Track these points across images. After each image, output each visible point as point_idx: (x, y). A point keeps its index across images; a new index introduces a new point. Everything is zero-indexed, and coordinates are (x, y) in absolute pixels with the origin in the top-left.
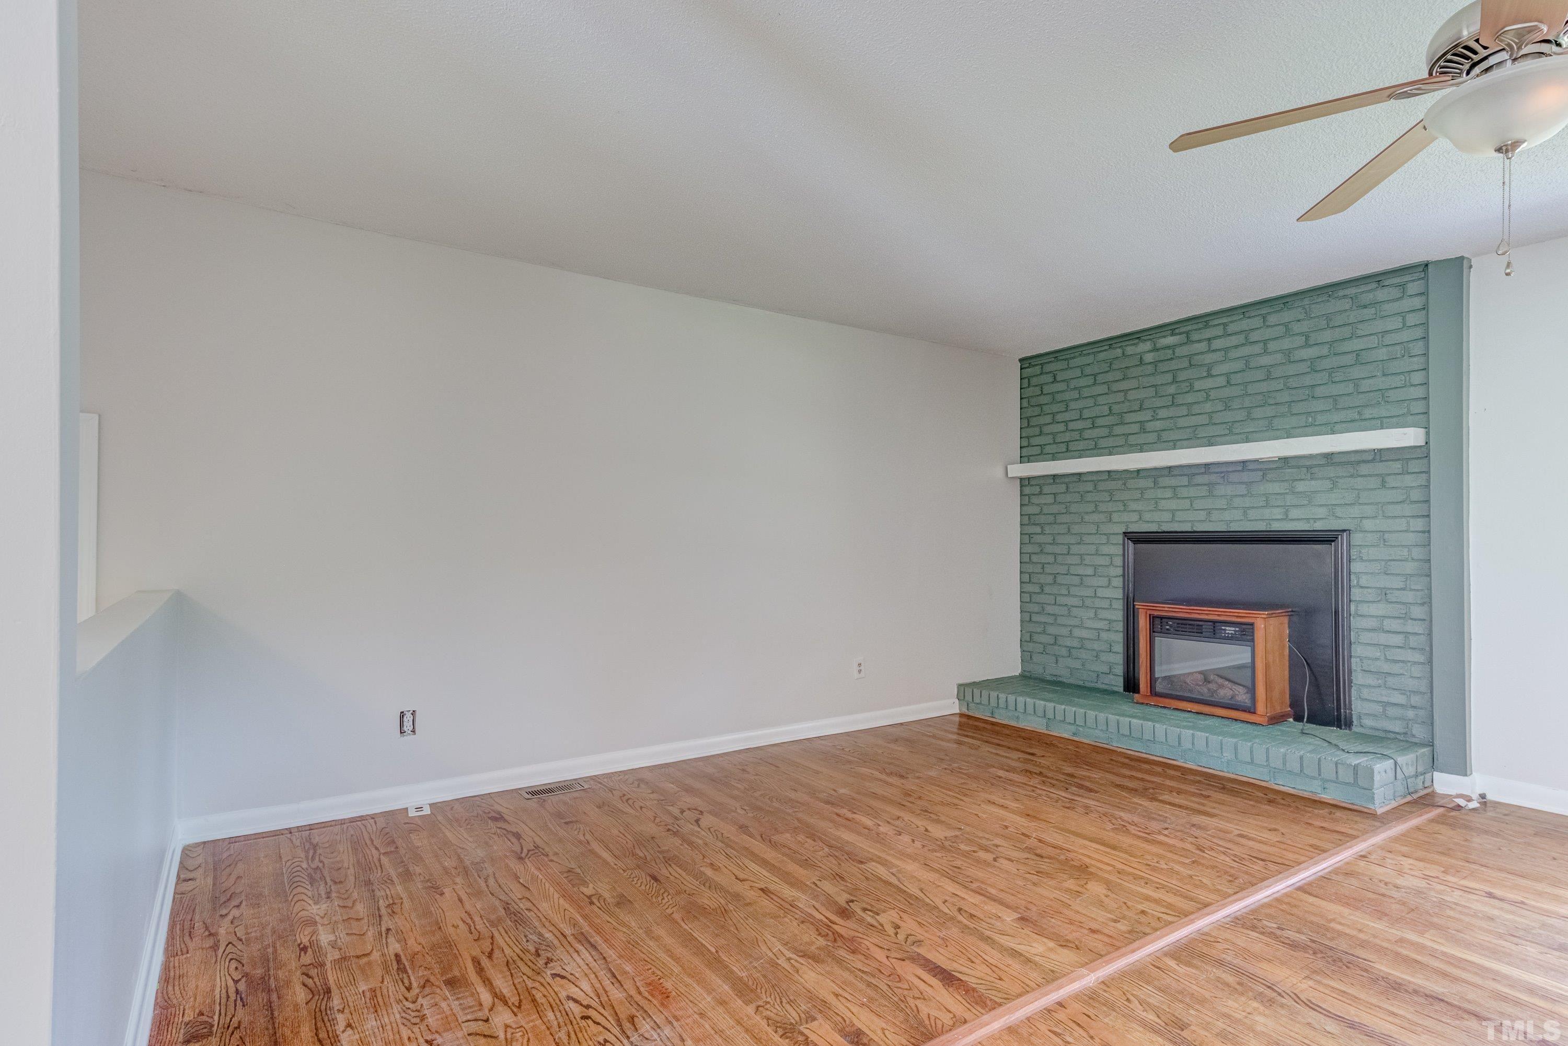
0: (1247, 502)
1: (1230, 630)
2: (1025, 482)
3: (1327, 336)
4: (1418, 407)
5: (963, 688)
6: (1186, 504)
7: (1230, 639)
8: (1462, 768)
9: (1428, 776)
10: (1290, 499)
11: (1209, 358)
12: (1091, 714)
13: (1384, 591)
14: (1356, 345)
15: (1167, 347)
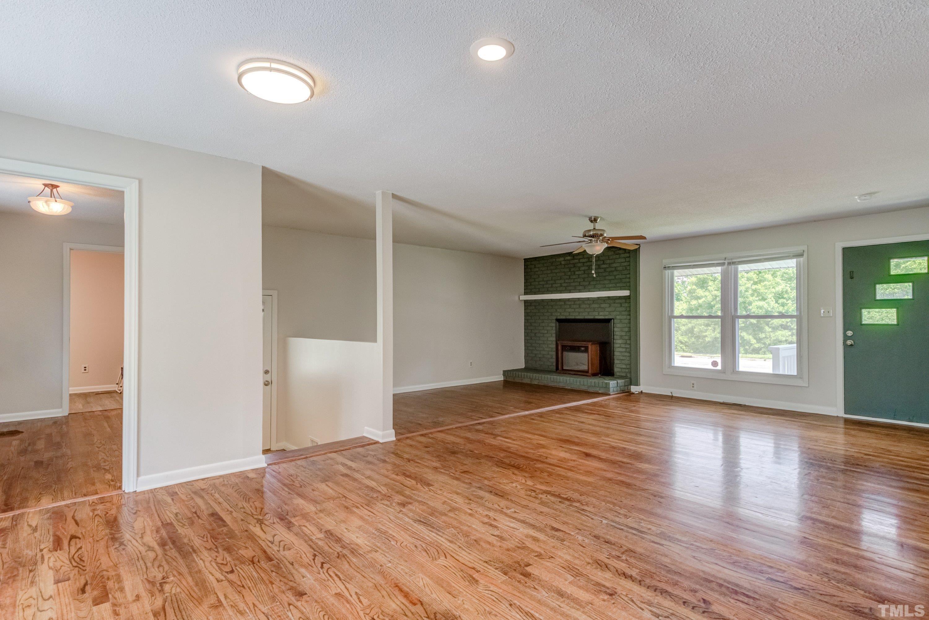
0: (589, 310)
1: (583, 349)
2: (526, 302)
3: (608, 261)
4: (628, 285)
5: (505, 373)
6: (573, 310)
7: (582, 352)
8: (637, 384)
9: (628, 386)
10: (600, 310)
11: (579, 265)
12: (543, 376)
13: (621, 336)
14: (615, 265)
15: (567, 260)
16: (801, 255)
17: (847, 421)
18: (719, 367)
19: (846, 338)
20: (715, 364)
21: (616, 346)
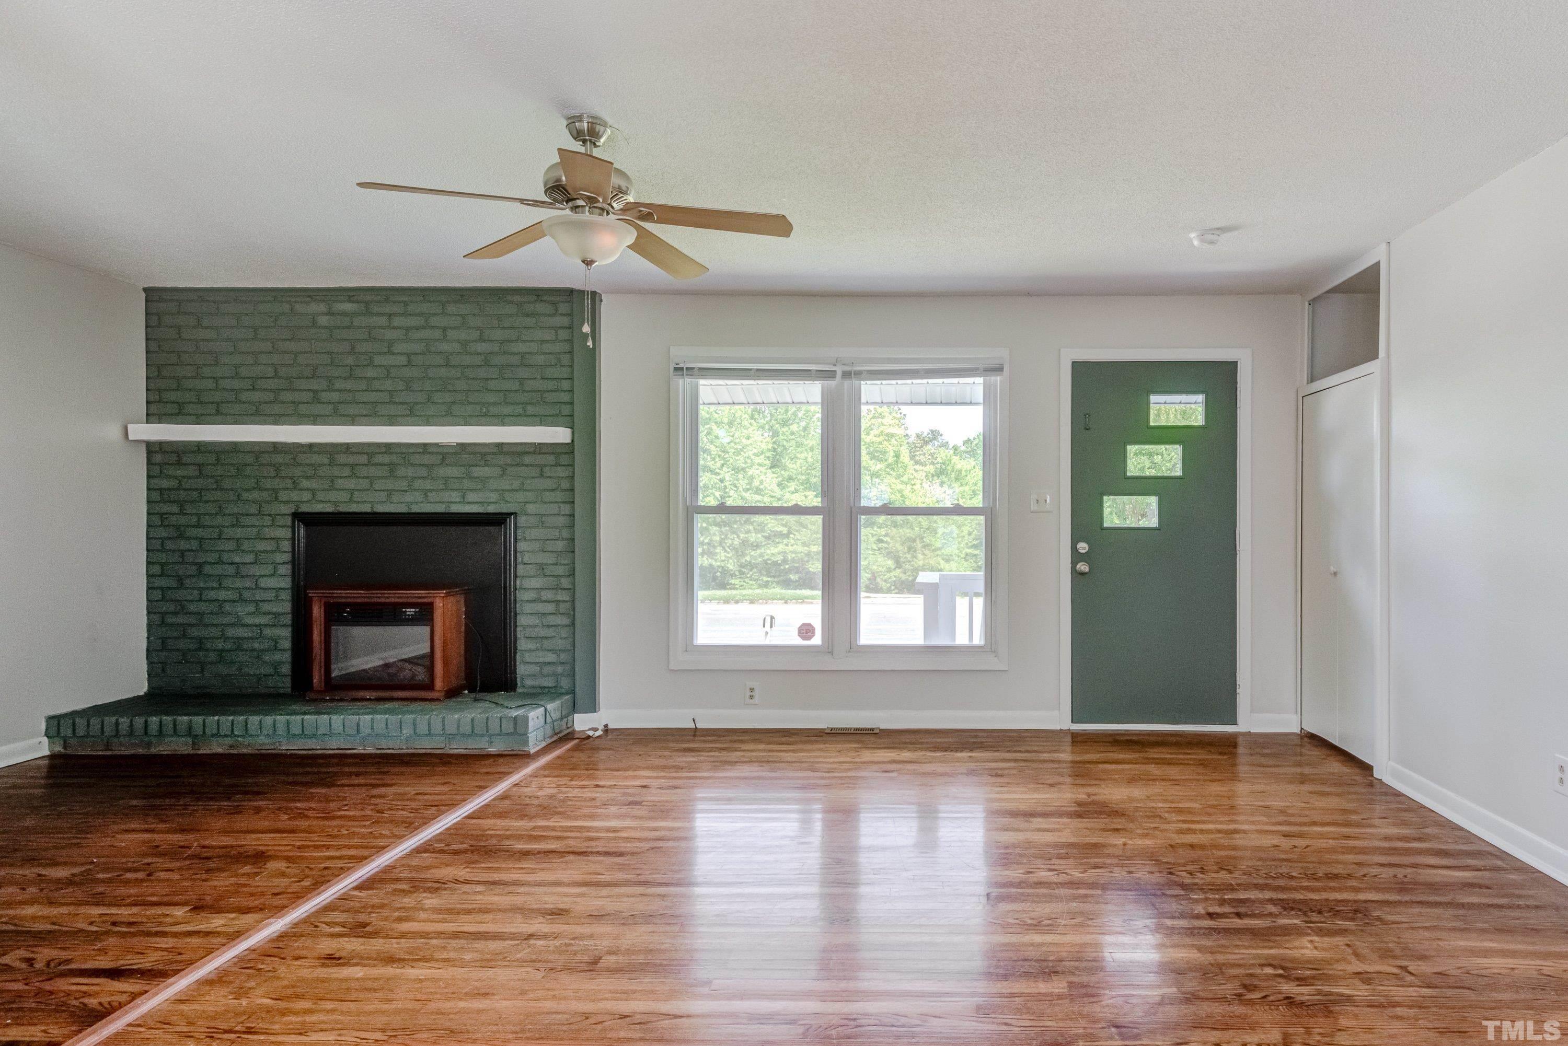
0: (428, 485)
1: (410, 611)
2: (153, 449)
3: (498, 334)
4: (566, 410)
6: (364, 484)
7: (410, 620)
8: (592, 707)
9: (570, 718)
10: (467, 484)
11: (390, 335)
13: (541, 566)
14: (521, 347)
15: (344, 314)
16: (999, 369)
17: (1079, 739)
18: (817, 640)
19: (1076, 556)
20: (806, 631)
21: (522, 596)
